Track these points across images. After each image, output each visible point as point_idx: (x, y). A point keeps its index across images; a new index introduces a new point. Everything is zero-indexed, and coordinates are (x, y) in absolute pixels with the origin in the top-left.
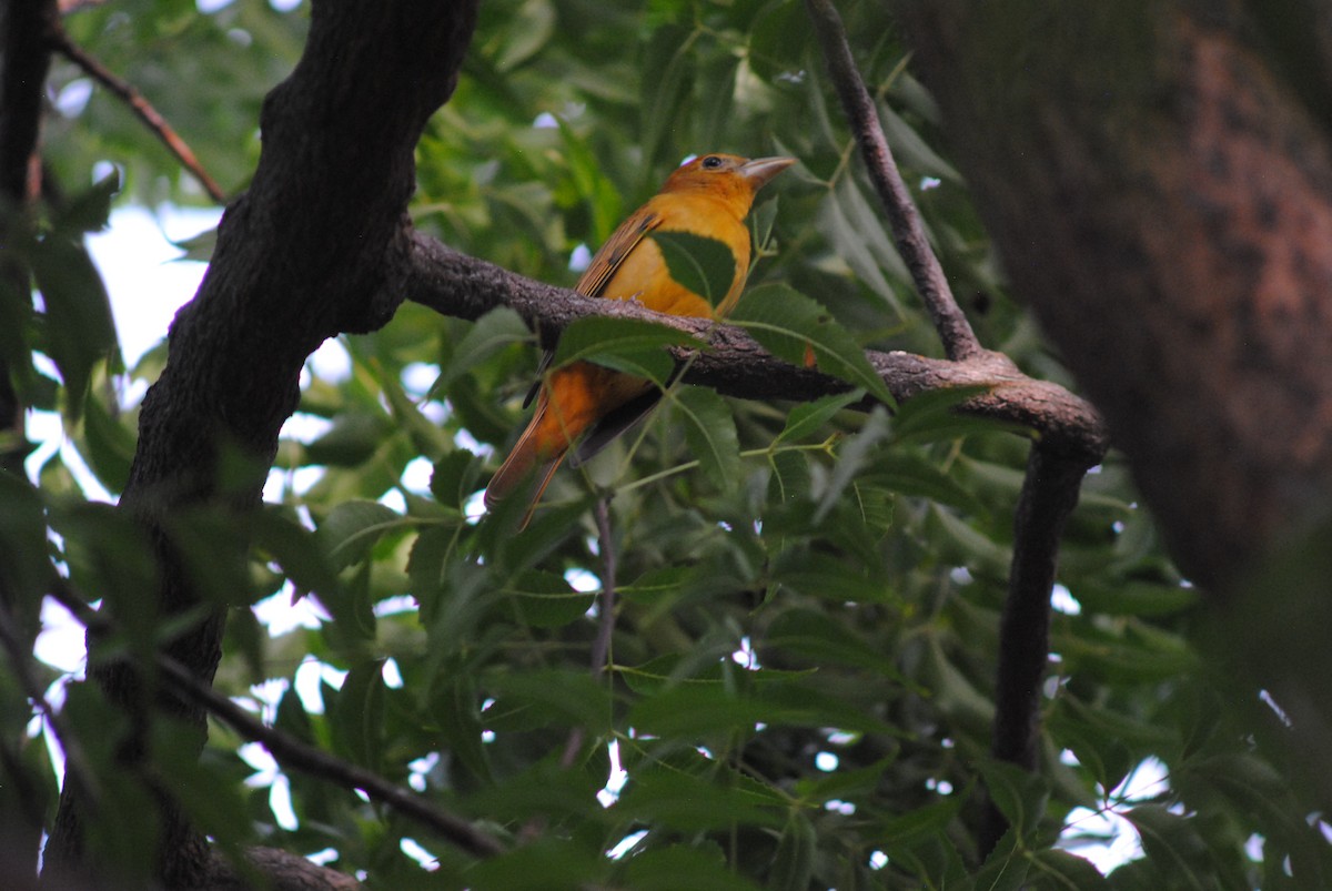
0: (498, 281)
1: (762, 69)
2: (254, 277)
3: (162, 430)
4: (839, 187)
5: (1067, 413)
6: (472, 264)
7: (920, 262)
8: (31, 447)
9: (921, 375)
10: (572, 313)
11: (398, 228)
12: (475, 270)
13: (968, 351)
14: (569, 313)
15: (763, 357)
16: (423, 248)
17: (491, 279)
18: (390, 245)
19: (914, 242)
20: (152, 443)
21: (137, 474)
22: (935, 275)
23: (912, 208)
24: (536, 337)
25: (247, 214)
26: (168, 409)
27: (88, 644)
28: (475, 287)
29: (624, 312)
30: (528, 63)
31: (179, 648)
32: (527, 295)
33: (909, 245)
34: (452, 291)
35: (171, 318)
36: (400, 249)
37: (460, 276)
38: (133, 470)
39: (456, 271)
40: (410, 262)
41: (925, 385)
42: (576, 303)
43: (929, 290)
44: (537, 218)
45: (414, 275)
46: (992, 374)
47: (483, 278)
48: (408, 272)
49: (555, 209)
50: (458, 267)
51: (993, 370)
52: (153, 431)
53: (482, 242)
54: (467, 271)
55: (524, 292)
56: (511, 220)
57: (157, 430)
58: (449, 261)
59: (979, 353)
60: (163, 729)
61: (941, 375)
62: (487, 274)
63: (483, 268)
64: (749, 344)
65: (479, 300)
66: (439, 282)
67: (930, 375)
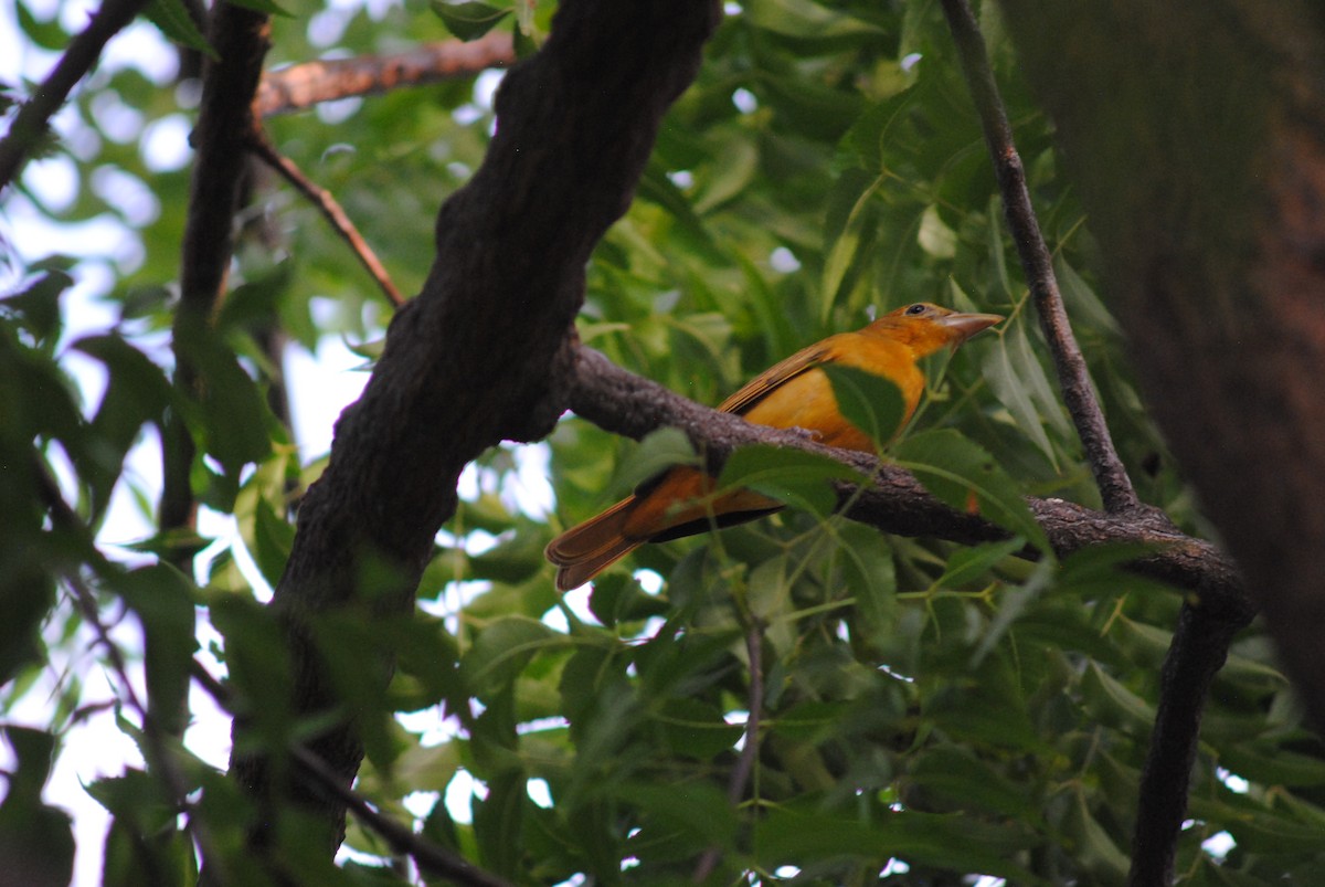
0: (661, 401)
1: (950, 219)
2: (419, 381)
3: (319, 528)
4: (1009, 335)
5: (1221, 572)
6: (636, 383)
7: (1086, 412)
8: (204, 544)
9: (1077, 524)
10: (733, 438)
11: (564, 341)
12: (640, 388)
13: (1126, 504)
15: (921, 495)
16: (589, 363)
17: (654, 398)
18: (556, 356)
19: (1080, 392)
20: (308, 539)
21: (291, 569)
22: (1098, 425)
23: (1080, 358)
24: (701, 460)
25: (416, 318)
26: (326, 507)
27: (235, 736)
28: (638, 405)
29: (785, 440)
30: (728, 206)
31: (321, 745)
32: (690, 417)
33: (1074, 394)
34: (614, 407)
35: (336, 416)
36: (566, 362)
37: (623, 394)
38: (289, 565)
39: (619, 388)
40: (574, 375)
41: (1079, 534)
42: (738, 428)
43: (1091, 440)
44: (715, 350)
45: (578, 389)
46: (1148, 529)
47: (647, 396)
48: (572, 384)
49: (734, 341)
50: (623, 384)
51: (1148, 524)
52: (310, 527)
53: (659, 369)
54: (631, 388)
55: (686, 414)
56: (690, 350)
57: (315, 526)
58: (612, 377)
59: (1137, 506)
60: (292, 822)
61: (1097, 526)
62: (651, 393)
63: (647, 387)
64: (906, 481)
65: (641, 420)
66: (602, 398)
67: (1085, 525)
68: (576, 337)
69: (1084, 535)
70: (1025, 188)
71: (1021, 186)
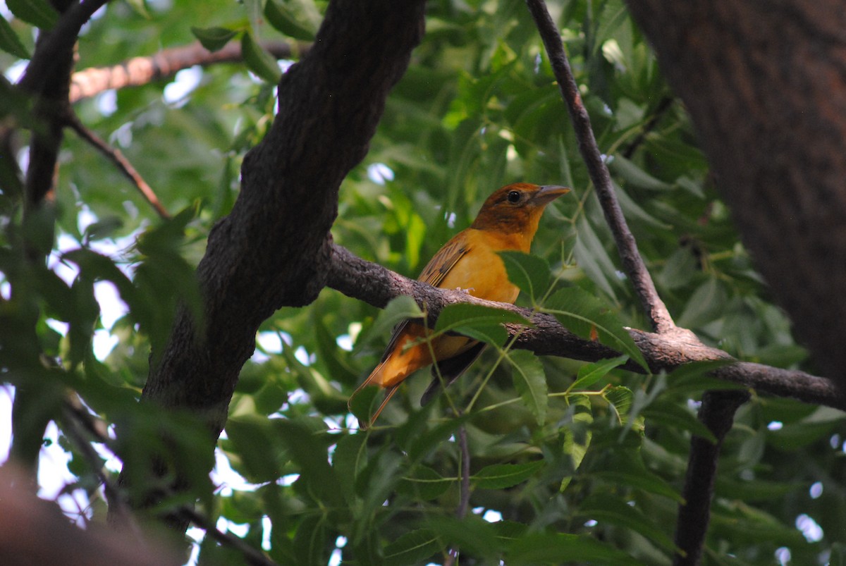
0: (382, 276)
2: (233, 269)
3: (167, 366)
5: (729, 369)
6: (366, 265)
7: (637, 271)
9: (641, 342)
10: (427, 298)
11: (324, 241)
12: (370, 267)
13: (667, 328)
14: (424, 297)
15: (544, 328)
16: (338, 254)
17: (378, 274)
18: (320, 251)
19: (633, 259)
22: (646, 279)
23: (632, 237)
28: (368, 279)
29: (458, 298)
32: (400, 285)
33: (630, 261)
34: (354, 281)
36: (325, 254)
37: (359, 272)
39: (357, 268)
40: (330, 262)
41: (643, 349)
42: (429, 291)
43: (642, 289)
44: (372, 239)
45: (332, 270)
46: (683, 343)
47: (374, 273)
48: (329, 268)
50: (359, 266)
51: (684, 341)
54: (364, 269)
55: (397, 284)
58: (353, 262)
59: (675, 330)
61: (654, 343)
62: (376, 271)
63: (373, 267)
64: (535, 320)
65: (371, 288)
66: (347, 275)
67: (646, 343)
68: (331, 237)
69: (645, 349)
70: (591, 131)
71: (588, 129)
